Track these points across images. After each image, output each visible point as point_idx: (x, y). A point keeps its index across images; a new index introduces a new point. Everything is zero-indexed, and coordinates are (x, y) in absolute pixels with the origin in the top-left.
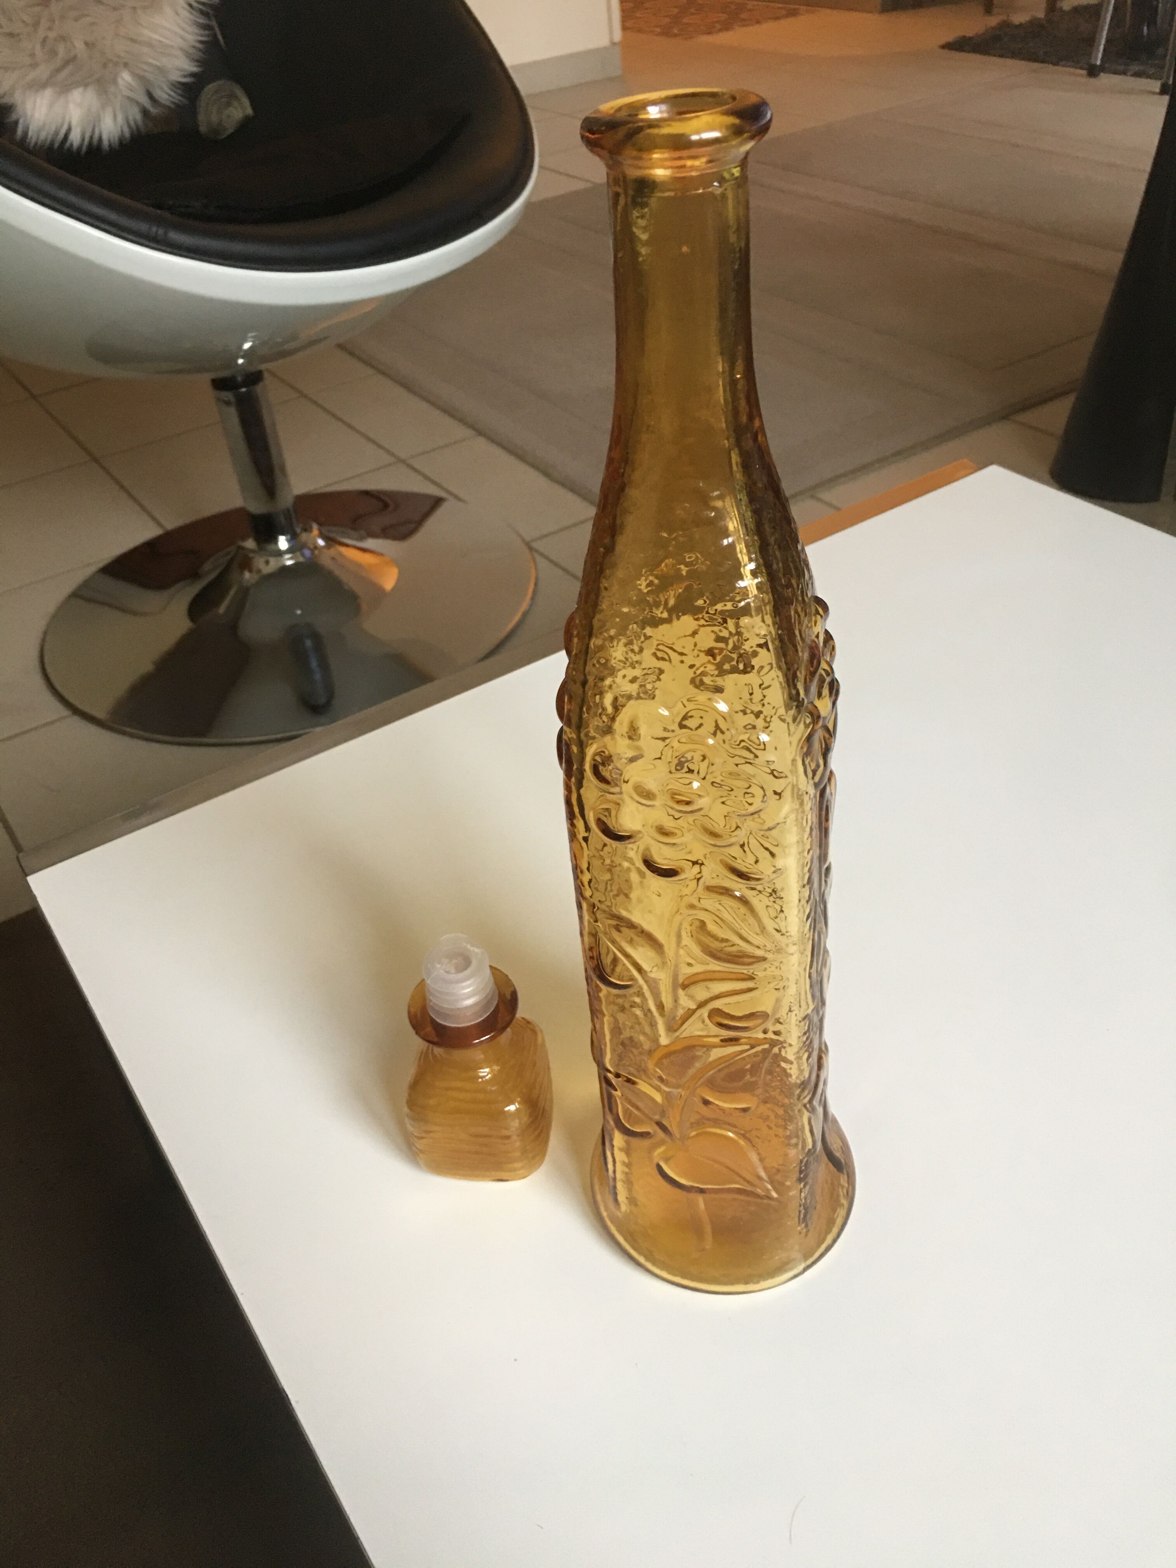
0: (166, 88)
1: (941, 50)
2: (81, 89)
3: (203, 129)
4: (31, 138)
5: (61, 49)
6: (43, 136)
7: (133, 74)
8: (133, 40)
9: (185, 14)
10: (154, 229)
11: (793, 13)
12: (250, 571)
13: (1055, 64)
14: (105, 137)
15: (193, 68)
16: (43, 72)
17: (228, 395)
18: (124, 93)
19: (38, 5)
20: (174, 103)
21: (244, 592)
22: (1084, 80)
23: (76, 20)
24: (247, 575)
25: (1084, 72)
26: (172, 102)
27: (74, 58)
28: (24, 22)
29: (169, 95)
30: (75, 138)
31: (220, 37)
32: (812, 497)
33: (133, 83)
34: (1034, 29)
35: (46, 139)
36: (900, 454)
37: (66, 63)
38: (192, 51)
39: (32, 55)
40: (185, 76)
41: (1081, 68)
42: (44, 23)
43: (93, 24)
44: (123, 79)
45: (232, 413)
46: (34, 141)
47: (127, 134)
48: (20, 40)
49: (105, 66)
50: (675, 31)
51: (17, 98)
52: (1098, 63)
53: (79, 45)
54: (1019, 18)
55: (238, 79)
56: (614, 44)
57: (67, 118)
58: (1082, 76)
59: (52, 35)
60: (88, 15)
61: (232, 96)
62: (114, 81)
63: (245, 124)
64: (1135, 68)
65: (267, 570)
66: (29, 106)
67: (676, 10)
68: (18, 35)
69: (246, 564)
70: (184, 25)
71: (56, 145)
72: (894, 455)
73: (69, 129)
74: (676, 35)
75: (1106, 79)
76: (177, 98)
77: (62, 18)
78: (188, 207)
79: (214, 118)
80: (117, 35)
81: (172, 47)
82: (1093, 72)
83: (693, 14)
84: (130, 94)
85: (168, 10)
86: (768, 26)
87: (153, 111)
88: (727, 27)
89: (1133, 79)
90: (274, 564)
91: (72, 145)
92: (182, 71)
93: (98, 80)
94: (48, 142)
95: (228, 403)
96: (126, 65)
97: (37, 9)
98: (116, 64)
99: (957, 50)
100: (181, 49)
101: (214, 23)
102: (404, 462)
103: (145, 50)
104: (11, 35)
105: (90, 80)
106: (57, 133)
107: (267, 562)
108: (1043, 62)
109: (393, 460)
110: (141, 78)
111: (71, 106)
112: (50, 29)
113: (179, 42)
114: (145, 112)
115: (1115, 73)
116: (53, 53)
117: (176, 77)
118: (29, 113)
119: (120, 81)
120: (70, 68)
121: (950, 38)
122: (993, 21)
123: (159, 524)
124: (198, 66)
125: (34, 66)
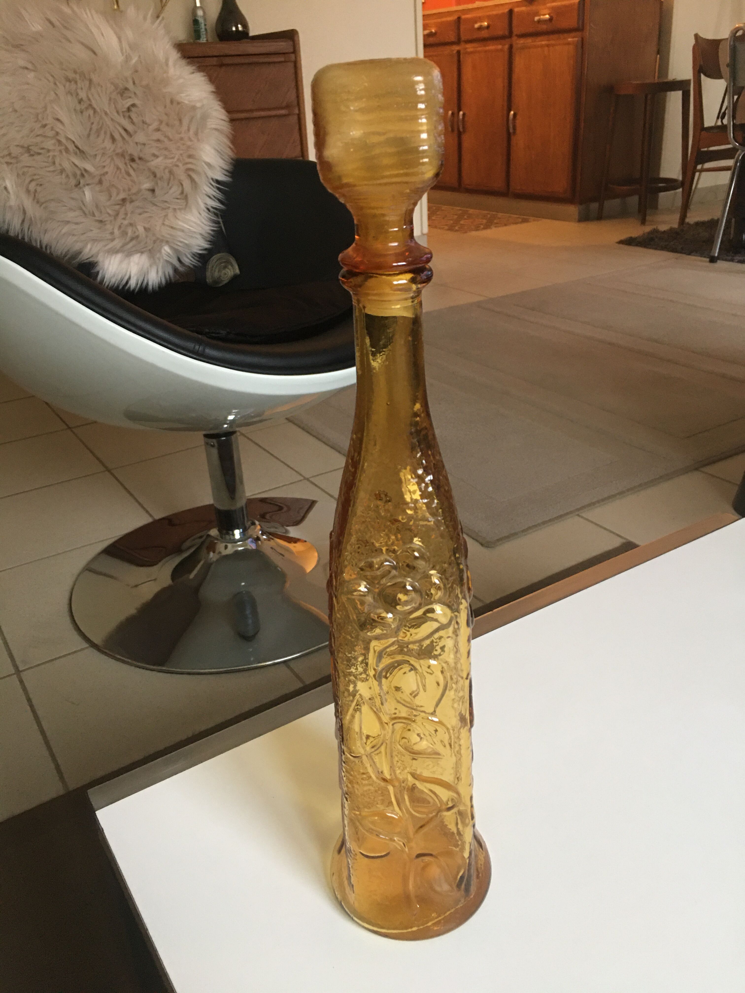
0: (189, 256)
1: (617, 244)
2: (138, 255)
3: (209, 280)
4: (106, 282)
5: (130, 231)
6: (113, 280)
7: (171, 248)
8: (172, 227)
9: (205, 214)
10: (197, 347)
11: (525, 221)
12: (214, 552)
13: (689, 254)
14: (150, 283)
15: (206, 245)
16: (117, 243)
17: (214, 441)
18: (165, 258)
19: (118, 204)
20: (193, 265)
21: (208, 566)
22: (708, 264)
23: (140, 214)
24: (212, 554)
25: (708, 260)
26: (191, 264)
27: (137, 237)
28: (108, 214)
29: (191, 260)
30: (133, 284)
31: (223, 228)
32: (578, 515)
33: (171, 253)
34: (672, 234)
35: (115, 284)
36: (632, 490)
37: (132, 239)
38: (206, 235)
39: (112, 233)
40: (201, 250)
41: (705, 257)
42: (121, 215)
43: (150, 217)
44: (165, 250)
45: (215, 452)
46: (107, 284)
47: (164, 282)
48: (105, 224)
49: (155, 242)
50: (457, 228)
51: (100, 258)
52: (716, 255)
53: (141, 229)
54: (663, 228)
55: (231, 252)
56: (423, 234)
57: (129, 270)
58: (705, 262)
59: (126, 222)
60: (147, 212)
61: (228, 262)
62: (160, 251)
63: (235, 278)
64: (738, 258)
65: (225, 552)
66: (107, 263)
67: (456, 217)
68: (105, 221)
69: (212, 547)
70: (203, 221)
71: (121, 287)
72: (628, 490)
73: (129, 278)
74: (457, 231)
75: (721, 264)
76: (195, 262)
77: (132, 212)
78: (218, 333)
79: (216, 274)
80: (163, 224)
81: (195, 232)
82: (713, 260)
83: (466, 219)
84: (168, 259)
85: (195, 211)
86: (513, 227)
87: (181, 269)
88: (487, 227)
89: (737, 264)
90: (230, 549)
91: (129, 288)
92: (199, 246)
93: (150, 250)
94: (116, 285)
95: (213, 446)
96: (167, 242)
97: (117, 207)
98: (162, 241)
99: (627, 244)
100: (201, 234)
101: (220, 220)
102: (308, 479)
103: (180, 233)
104: (101, 221)
105: (145, 249)
106: (122, 280)
107: (226, 547)
108: (681, 253)
109: (302, 478)
110: (176, 251)
111: (132, 264)
112: (124, 219)
113: (200, 230)
114: (176, 270)
115: (726, 260)
116: (124, 233)
117: (196, 250)
118: (106, 267)
119: (163, 251)
120: (134, 242)
121: (624, 237)
122: (647, 229)
123: (151, 515)
124: (210, 245)
125: (113, 240)
